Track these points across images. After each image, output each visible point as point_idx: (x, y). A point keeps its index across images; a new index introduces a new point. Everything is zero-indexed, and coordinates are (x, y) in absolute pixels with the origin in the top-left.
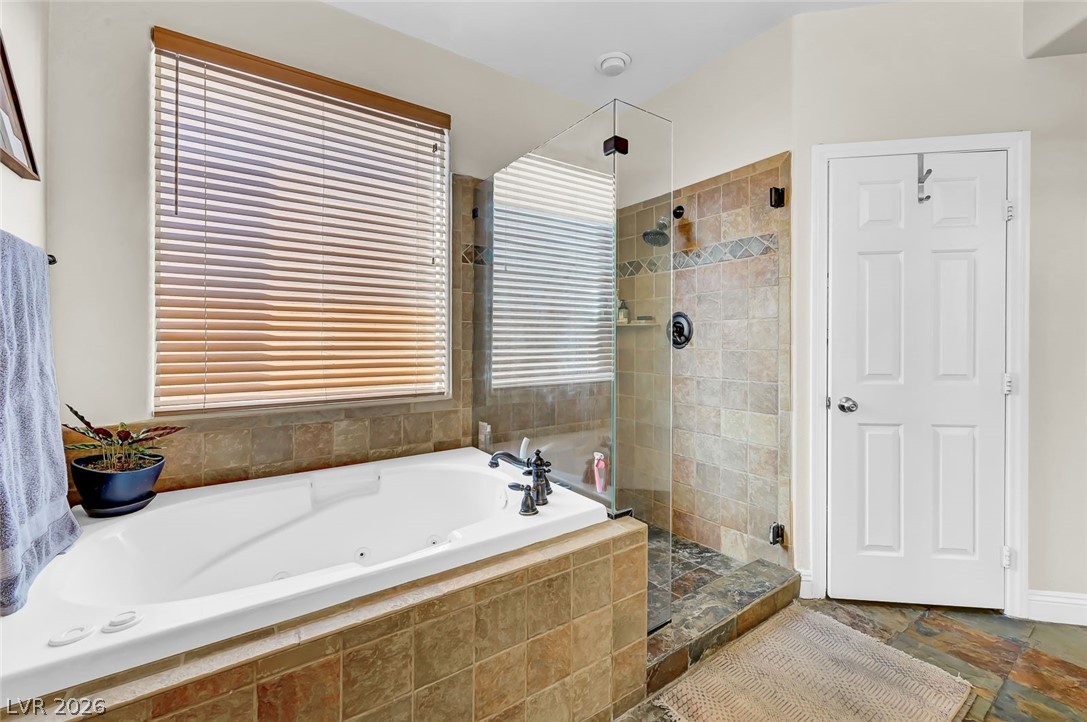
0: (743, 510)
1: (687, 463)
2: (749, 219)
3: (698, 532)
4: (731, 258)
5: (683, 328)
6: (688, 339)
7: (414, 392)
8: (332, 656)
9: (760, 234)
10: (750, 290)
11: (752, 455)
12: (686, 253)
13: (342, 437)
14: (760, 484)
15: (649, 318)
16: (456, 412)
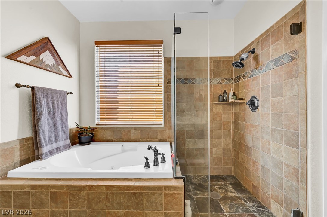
0: (281, 195)
1: (257, 164)
2: (283, 45)
3: (261, 197)
4: (275, 67)
5: (254, 103)
6: (257, 108)
7: (153, 124)
8: (66, 191)
9: (289, 51)
10: (284, 81)
11: (285, 168)
12: (256, 69)
13: (133, 134)
14: (289, 184)
15: (242, 99)
16: (165, 131)
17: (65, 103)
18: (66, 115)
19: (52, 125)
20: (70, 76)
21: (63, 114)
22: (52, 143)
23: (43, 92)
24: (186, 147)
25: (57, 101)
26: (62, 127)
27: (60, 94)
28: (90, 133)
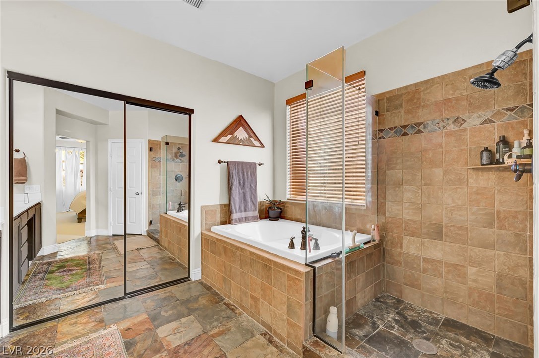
16: (368, 216)
17: (254, 175)
18: (256, 186)
19: (242, 195)
20: (263, 146)
21: (252, 186)
22: (241, 212)
23: (235, 165)
24: (404, 250)
25: (247, 173)
26: (251, 198)
27: (250, 166)
28: (278, 208)
